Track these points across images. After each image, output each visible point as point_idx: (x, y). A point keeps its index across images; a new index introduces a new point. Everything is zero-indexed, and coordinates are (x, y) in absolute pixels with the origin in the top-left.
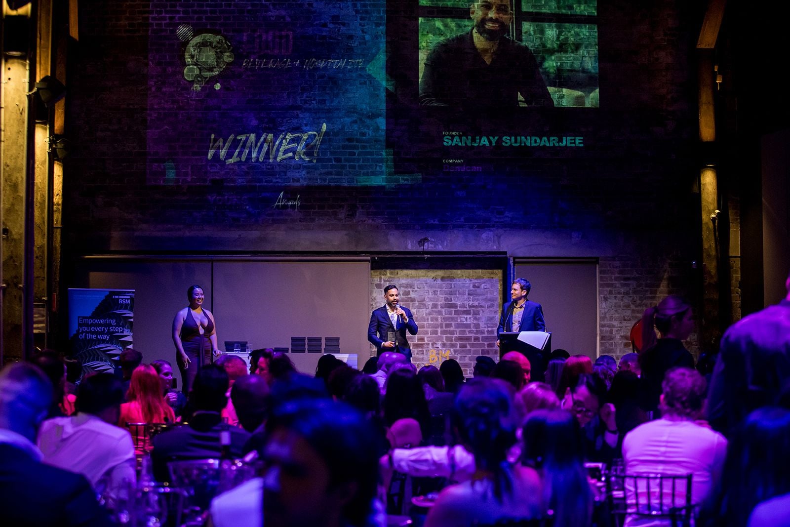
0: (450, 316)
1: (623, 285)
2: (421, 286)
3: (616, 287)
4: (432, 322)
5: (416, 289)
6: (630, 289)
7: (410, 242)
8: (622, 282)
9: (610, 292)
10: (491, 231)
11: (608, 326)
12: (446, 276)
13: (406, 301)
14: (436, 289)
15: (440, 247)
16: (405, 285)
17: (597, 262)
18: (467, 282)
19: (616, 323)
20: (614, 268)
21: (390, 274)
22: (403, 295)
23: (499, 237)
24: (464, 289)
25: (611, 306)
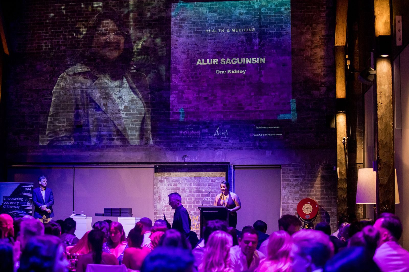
0: (199, 197)
1: (295, 180)
2: (183, 181)
3: (291, 181)
4: (189, 201)
5: (181, 183)
6: (299, 183)
7: (177, 157)
8: (294, 178)
9: (288, 184)
10: (221, 151)
11: (286, 203)
12: (197, 176)
13: (175, 189)
14: (191, 183)
15: (194, 160)
16: (175, 181)
17: (281, 168)
18: (208, 179)
19: (290, 201)
20: (289, 170)
21: (167, 175)
22: (173, 186)
23: (226, 154)
24: (207, 183)
25: (288, 192)
